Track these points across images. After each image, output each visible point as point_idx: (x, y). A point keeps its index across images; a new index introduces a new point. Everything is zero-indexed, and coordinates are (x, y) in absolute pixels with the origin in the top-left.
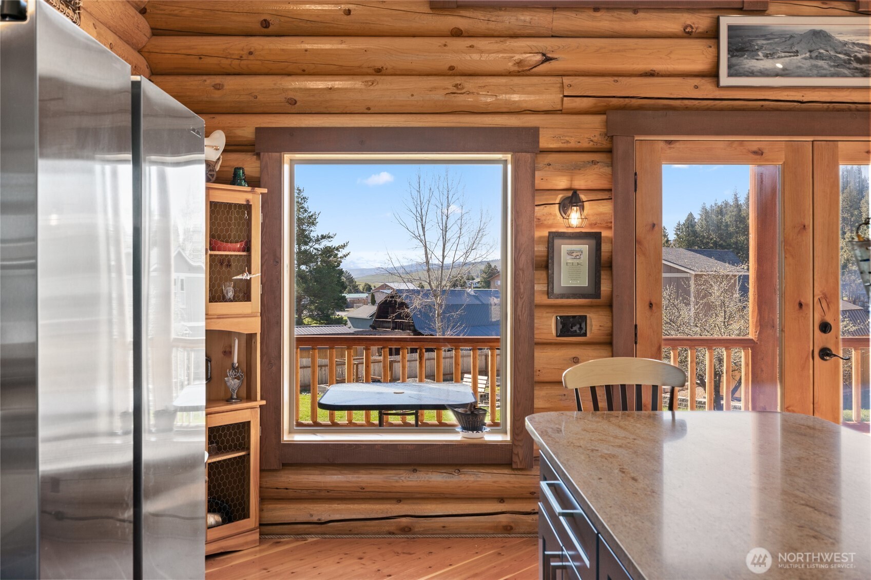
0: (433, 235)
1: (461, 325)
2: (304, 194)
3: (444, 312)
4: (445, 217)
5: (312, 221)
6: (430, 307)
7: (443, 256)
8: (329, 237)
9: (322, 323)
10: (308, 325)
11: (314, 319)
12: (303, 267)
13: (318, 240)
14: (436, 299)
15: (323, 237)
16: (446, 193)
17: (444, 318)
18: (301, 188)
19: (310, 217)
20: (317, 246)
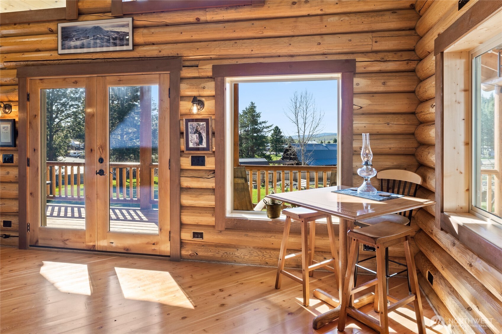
0: (301, 121)
1: (312, 158)
2: (255, 105)
3: (305, 153)
4: (305, 114)
5: (258, 116)
6: (300, 151)
7: (305, 130)
8: (265, 122)
9: (261, 157)
10: (256, 158)
11: (259, 156)
12: (255, 135)
13: (260, 124)
14: (302, 147)
15: (263, 122)
16: (305, 103)
17: (305, 155)
18: (254, 103)
19: (257, 114)
20: (260, 126)
